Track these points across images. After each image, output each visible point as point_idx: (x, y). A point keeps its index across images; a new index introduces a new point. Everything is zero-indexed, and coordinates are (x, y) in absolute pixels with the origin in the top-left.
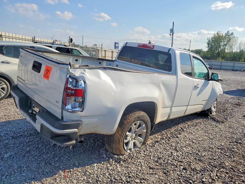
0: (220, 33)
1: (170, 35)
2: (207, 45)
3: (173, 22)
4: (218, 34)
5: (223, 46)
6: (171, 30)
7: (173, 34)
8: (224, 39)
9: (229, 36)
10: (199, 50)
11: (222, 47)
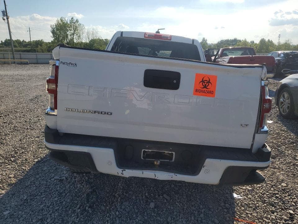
0: (64, 19)
1: (4, 19)
2: (51, 35)
3: (4, 1)
4: (62, 20)
5: (71, 35)
6: (3, 12)
7: (7, 19)
8: (69, 27)
9: (74, 23)
10: (39, 40)
11: (69, 37)
